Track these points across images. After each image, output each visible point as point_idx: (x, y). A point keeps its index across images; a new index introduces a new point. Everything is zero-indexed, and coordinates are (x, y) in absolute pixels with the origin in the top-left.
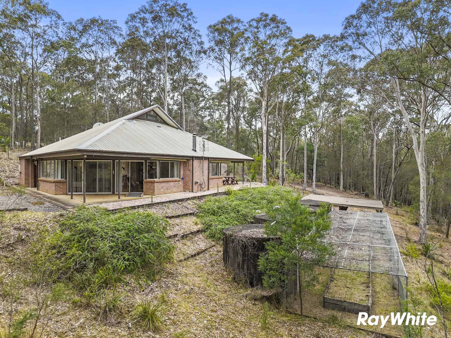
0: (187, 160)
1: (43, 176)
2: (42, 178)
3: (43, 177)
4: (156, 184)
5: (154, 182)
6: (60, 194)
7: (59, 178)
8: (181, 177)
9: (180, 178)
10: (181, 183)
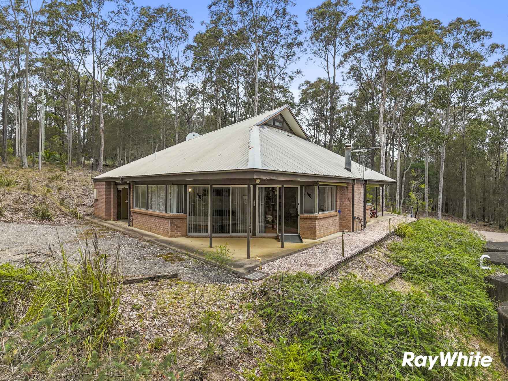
0: (347, 183)
1: (137, 206)
2: (135, 209)
3: (138, 208)
4: (317, 222)
5: (315, 219)
6: (178, 237)
7: (175, 212)
8: (338, 209)
9: (336, 211)
10: (337, 218)
